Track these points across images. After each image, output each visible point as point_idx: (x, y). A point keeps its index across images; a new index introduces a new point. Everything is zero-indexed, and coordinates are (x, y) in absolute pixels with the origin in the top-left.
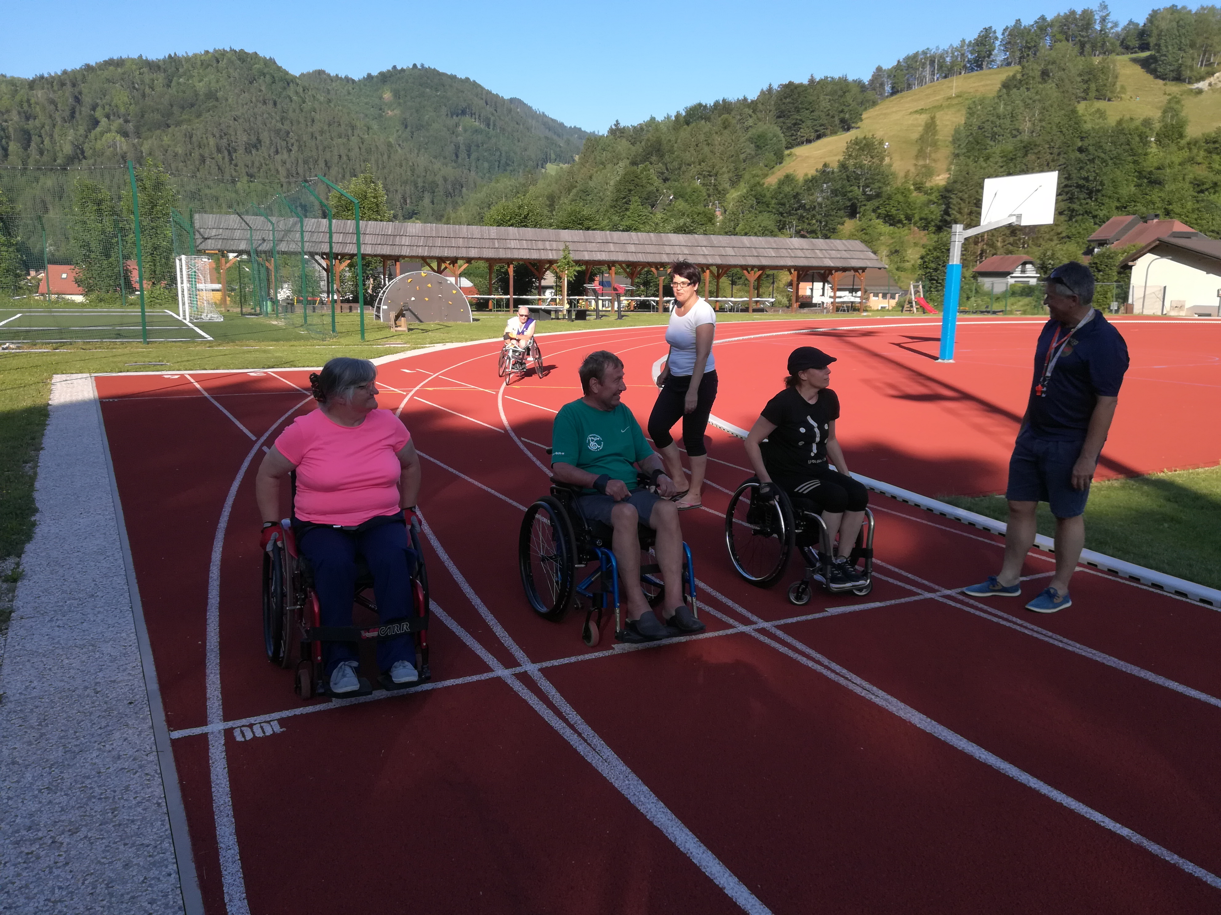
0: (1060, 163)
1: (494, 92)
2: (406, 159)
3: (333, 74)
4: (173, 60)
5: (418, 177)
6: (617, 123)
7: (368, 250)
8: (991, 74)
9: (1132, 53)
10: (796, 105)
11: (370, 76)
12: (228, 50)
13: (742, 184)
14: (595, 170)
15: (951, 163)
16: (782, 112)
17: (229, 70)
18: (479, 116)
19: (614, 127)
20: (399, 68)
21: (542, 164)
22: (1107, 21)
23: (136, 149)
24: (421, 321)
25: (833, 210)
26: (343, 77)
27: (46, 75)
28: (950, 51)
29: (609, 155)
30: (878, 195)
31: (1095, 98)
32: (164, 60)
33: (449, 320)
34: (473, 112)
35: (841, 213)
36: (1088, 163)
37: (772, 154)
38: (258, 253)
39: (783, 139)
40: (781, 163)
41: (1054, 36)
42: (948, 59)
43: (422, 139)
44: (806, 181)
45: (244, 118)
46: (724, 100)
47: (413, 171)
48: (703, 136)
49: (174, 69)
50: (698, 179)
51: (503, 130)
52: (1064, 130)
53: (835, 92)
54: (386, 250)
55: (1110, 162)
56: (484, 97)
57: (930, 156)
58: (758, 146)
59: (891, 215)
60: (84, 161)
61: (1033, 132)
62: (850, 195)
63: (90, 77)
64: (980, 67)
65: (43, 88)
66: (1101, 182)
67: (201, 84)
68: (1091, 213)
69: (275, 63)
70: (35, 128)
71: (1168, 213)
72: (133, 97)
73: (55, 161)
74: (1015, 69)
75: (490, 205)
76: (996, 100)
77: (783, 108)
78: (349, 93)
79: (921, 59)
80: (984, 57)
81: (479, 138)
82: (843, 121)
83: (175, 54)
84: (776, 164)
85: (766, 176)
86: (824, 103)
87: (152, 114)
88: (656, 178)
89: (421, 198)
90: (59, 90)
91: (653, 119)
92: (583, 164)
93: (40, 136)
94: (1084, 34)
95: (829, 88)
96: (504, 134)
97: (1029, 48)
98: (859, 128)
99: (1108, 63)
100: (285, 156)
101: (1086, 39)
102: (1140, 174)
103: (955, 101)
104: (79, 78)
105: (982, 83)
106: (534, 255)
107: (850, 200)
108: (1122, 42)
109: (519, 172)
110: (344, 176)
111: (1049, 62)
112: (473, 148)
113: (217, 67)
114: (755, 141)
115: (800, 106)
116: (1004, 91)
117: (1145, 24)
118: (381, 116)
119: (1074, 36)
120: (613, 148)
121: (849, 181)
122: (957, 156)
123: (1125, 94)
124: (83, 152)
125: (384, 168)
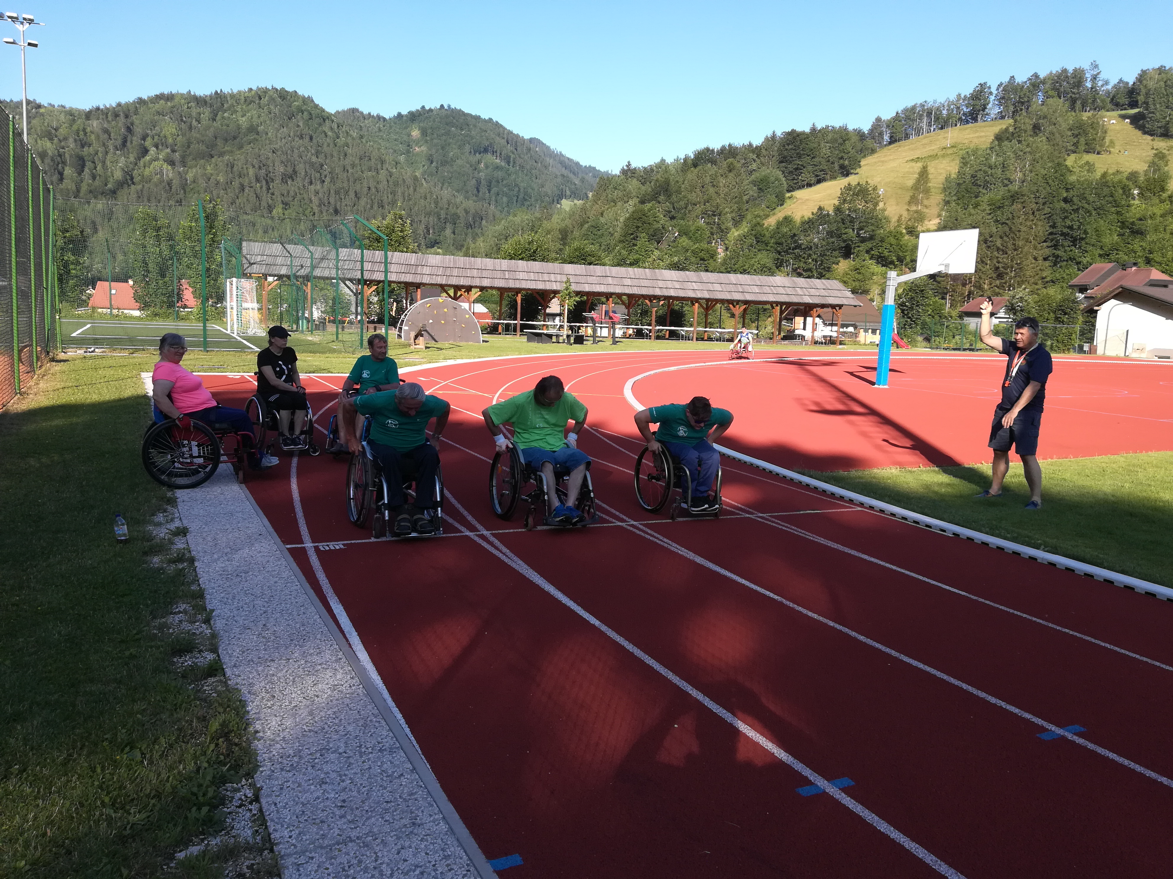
0: (1046, 212)
1: (515, 132)
2: (431, 192)
3: (366, 112)
4: (219, 96)
5: (441, 209)
6: (629, 164)
7: (393, 277)
8: (985, 127)
9: (1122, 110)
10: (798, 151)
11: (400, 115)
12: (270, 88)
13: (744, 223)
14: (606, 207)
15: (942, 210)
16: (785, 157)
17: (270, 106)
18: (501, 154)
19: (625, 168)
20: (427, 108)
21: (558, 200)
22: (1098, 79)
23: (181, 177)
24: (436, 341)
25: (828, 250)
26: (375, 115)
27: (102, 107)
28: (946, 104)
29: (620, 194)
30: (872, 238)
31: (1084, 151)
32: (211, 96)
33: (462, 341)
34: (495, 150)
35: (836, 253)
36: (1073, 213)
37: (774, 196)
38: (297, 277)
39: (785, 183)
40: (782, 205)
41: (1047, 92)
42: (945, 112)
43: (446, 174)
44: (803, 223)
45: (282, 151)
46: (730, 145)
47: (436, 203)
48: (708, 178)
49: (219, 104)
50: (702, 218)
51: (522, 167)
52: (1050, 181)
53: (836, 140)
54: (409, 278)
55: (1094, 213)
56: (505, 136)
57: (922, 203)
58: (760, 189)
59: (884, 257)
60: (133, 186)
61: (1023, 182)
62: (844, 236)
63: (141, 110)
64: (975, 120)
65: (98, 119)
66: (1085, 231)
67: (244, 119)
68: (1075, 259)
69: (313, 101)
70: (90, 155)
71: (1148, 262)
72: (181, 129)
73: (106, 185)
74: (1009, 122)
75: (507, 237)
76: (988, 151)
77: (786, 154)
78: (380, 130)
79: (919, 111)
80: (979, 111)
81: (500, 174)
82: (842, 167)
83: (221, 91)
84: (778, 206)
85: (767, 216)
86: (825, 150)
87: (197, 145)
88: (662, 216)
89: (444, 229)
90: (113, 120)
91: (663, 161)
92: (595, 202)
93: (94, 162)
94: (1075, 91)
95: (830, 137)
96: (523, 171)
97: (1023, 103)
98: (857, 174)
99: (1097, 119)
100: (319, 187)
101: (1077, 96)
102: (1123, 224)
103: (950, 151)
104: (132, 110)
105: (977, 135)
106: (540, 286)
107: (845, 241)
108: (1112, 99)
109: (535, 207)
110: (372, 207)
111: (1040, 117)
112: (494, 183)
113: (259, 104)
114: (758, 184)
115: (802, 152)
116: (997, 143)
117: (1134, 83)
118: (408, 152)
119: (1066, 93)
120: (624, 187)
121: (844, 224)
122: (947, 203)
123: (1113, 148)
124: (132, 179)
125: (410, 200)
